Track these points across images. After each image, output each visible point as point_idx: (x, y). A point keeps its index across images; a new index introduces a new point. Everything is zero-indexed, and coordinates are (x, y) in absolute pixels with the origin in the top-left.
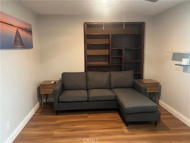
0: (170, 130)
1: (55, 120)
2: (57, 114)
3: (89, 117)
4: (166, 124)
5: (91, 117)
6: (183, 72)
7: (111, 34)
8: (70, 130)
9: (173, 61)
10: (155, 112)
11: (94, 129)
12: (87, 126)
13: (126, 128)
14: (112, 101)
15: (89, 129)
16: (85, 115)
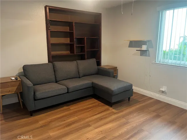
0: (140, 102)
1: (37, 121)
2: (31, 115)
3: (71, 108)
4: (134, 98)
5: (74, 108)
6: (141, 56)
7: (74, 22)
8: (65, 125)
9: (129, 48)
10: (130, 90)
11: (88, 118)
12: (78, 117)
13: (111, 108)
14: (90, 88)
15: (84, 119)
16: (65, 108)
